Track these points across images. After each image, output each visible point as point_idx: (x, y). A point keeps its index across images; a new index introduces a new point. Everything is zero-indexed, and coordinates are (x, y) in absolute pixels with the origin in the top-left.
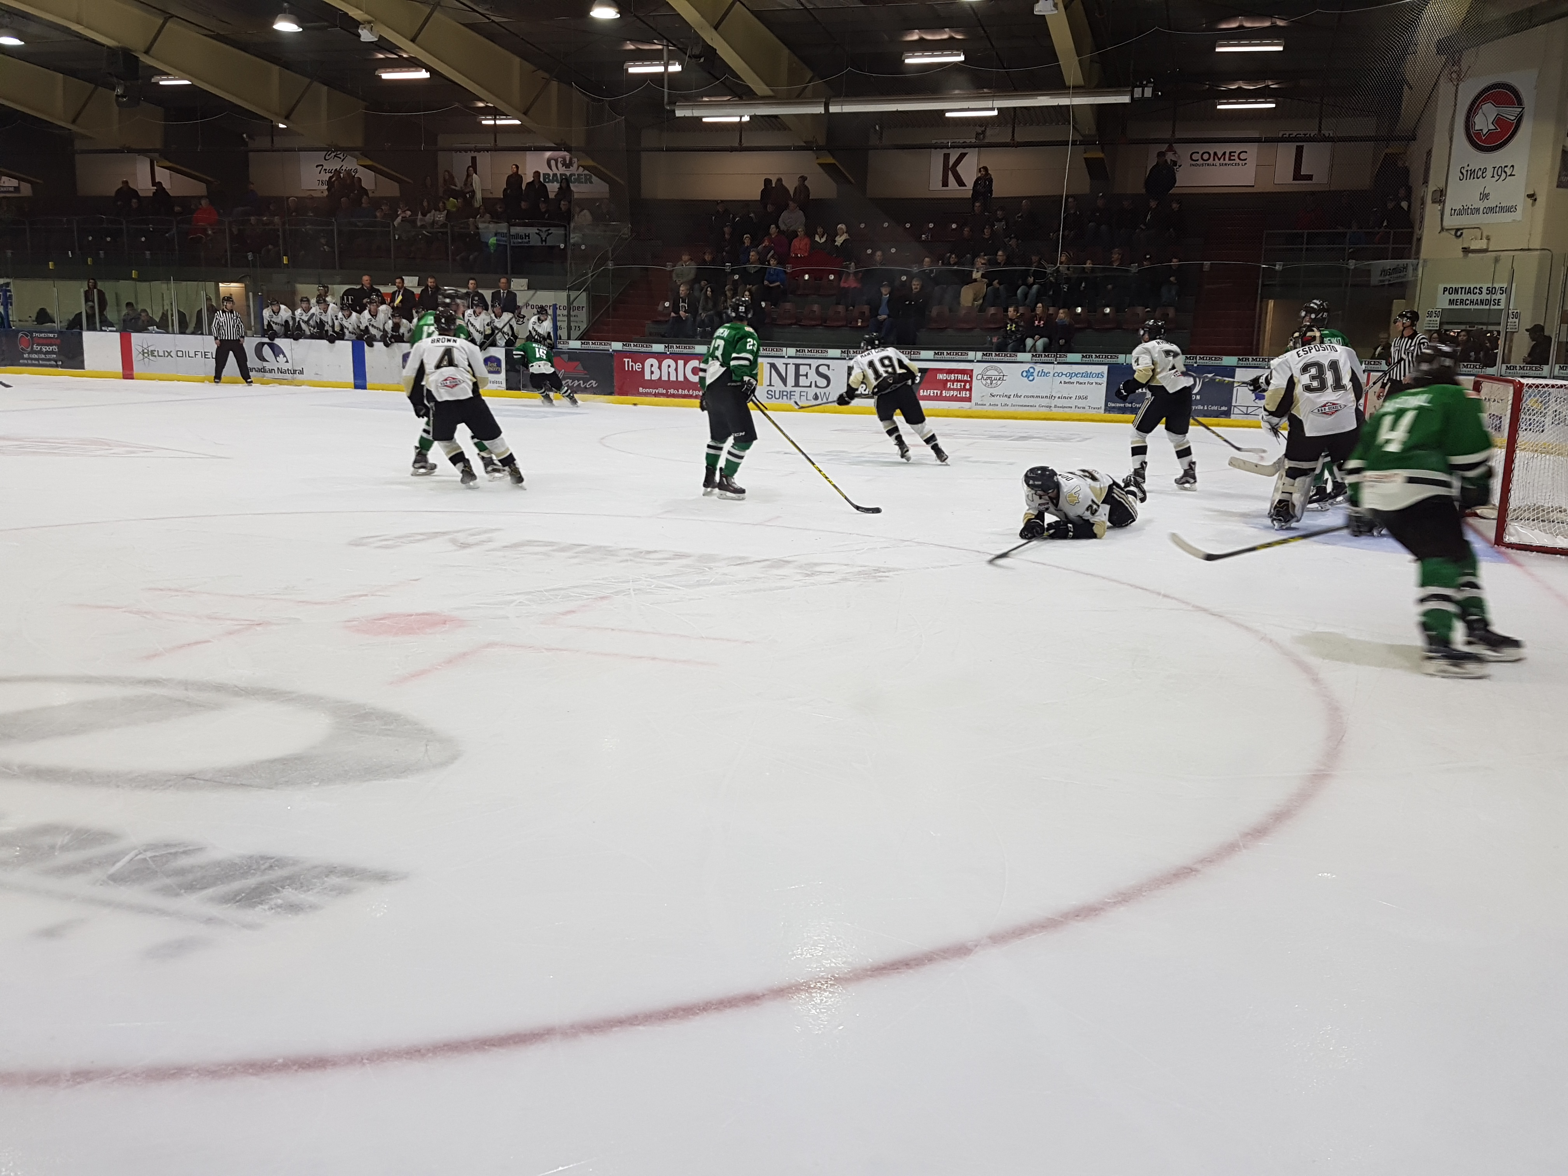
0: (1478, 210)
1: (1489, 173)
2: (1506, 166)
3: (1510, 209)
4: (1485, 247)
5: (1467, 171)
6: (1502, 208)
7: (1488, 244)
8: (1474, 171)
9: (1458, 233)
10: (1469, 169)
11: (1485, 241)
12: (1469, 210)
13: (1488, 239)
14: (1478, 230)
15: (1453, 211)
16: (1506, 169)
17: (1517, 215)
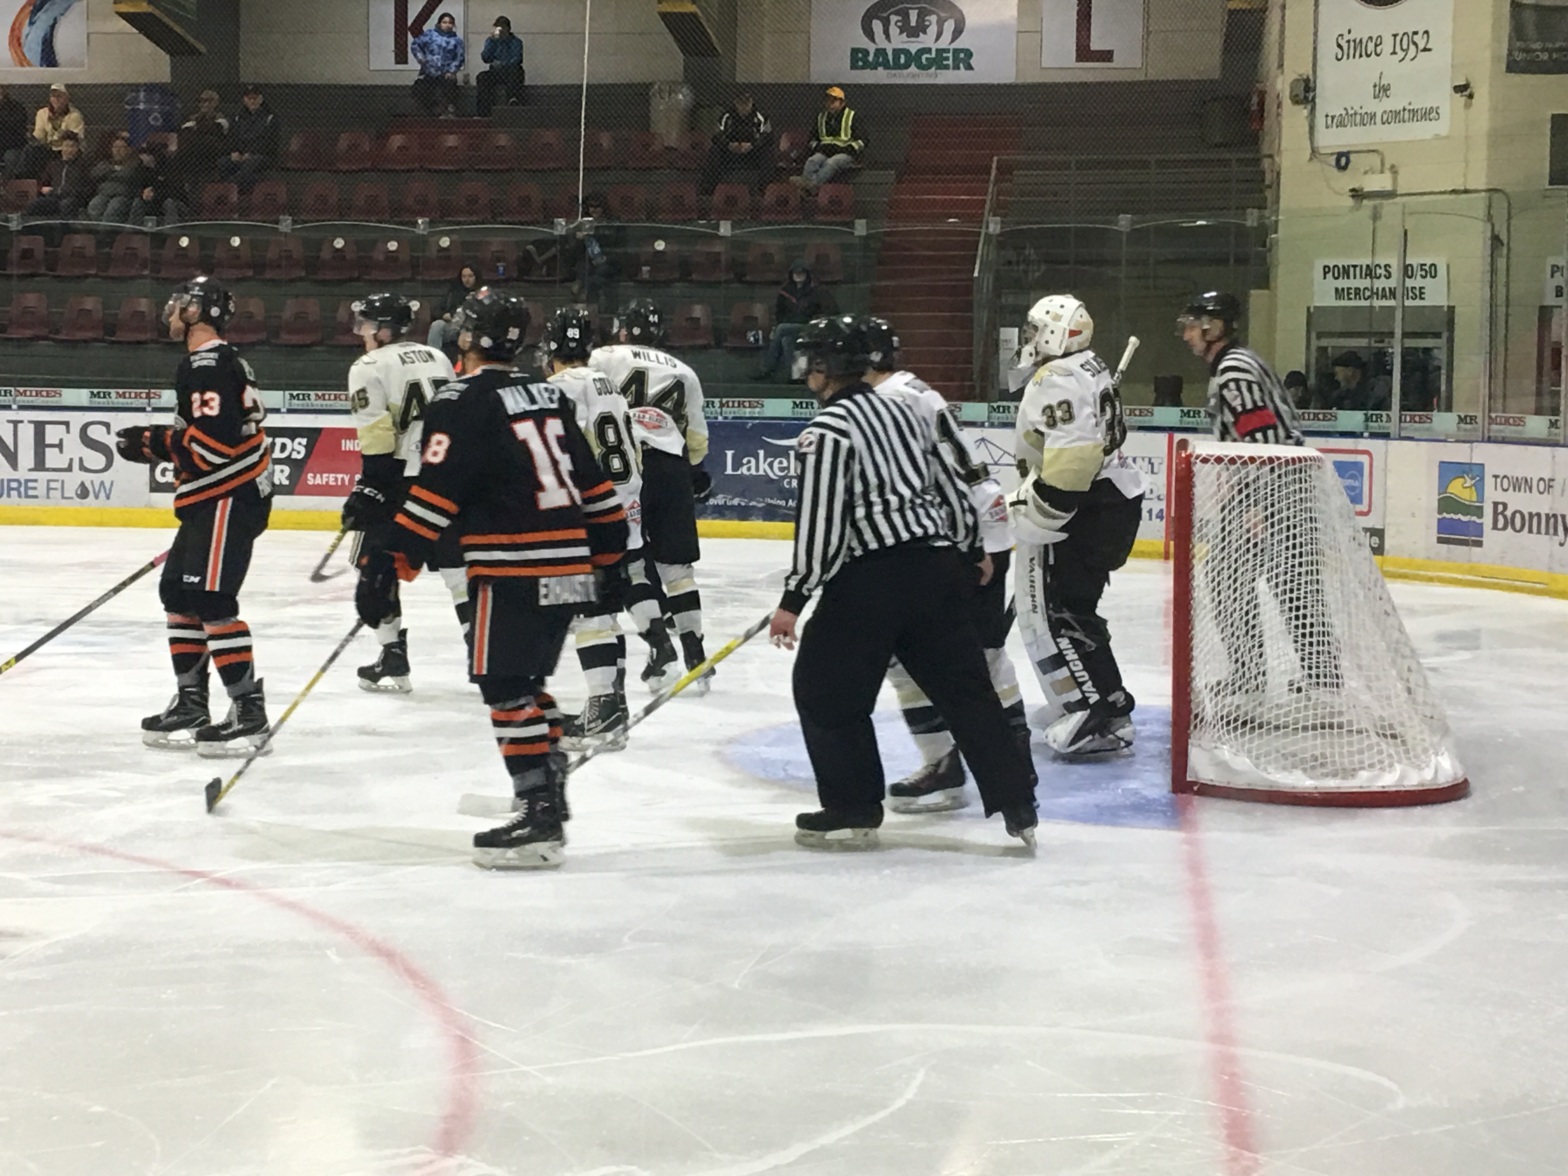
0: (1373, 116)
1: (1387, 46)
2: (1415, 33)
3: (1429, 114)
4: (1389, 187)
5: (1348, 41)
6: (1414, 112)
7: (1395, 181)
8: (1361, 41)
9: (1342, 160)
10: (1351, 37)
11: (1388, 175)
12: (1358, 117)
13: (1394, 170)
14: (1375, 154)
15: (1330, 119)
16: (1416, 38)
17: (1441, 127)
